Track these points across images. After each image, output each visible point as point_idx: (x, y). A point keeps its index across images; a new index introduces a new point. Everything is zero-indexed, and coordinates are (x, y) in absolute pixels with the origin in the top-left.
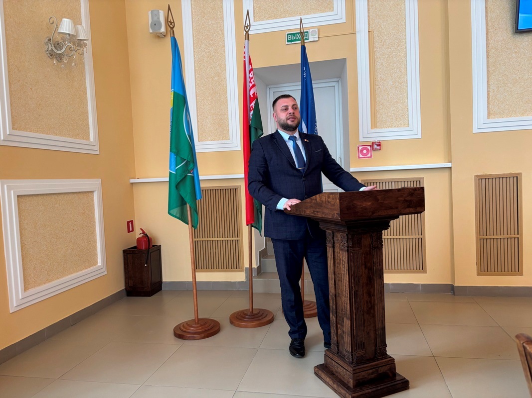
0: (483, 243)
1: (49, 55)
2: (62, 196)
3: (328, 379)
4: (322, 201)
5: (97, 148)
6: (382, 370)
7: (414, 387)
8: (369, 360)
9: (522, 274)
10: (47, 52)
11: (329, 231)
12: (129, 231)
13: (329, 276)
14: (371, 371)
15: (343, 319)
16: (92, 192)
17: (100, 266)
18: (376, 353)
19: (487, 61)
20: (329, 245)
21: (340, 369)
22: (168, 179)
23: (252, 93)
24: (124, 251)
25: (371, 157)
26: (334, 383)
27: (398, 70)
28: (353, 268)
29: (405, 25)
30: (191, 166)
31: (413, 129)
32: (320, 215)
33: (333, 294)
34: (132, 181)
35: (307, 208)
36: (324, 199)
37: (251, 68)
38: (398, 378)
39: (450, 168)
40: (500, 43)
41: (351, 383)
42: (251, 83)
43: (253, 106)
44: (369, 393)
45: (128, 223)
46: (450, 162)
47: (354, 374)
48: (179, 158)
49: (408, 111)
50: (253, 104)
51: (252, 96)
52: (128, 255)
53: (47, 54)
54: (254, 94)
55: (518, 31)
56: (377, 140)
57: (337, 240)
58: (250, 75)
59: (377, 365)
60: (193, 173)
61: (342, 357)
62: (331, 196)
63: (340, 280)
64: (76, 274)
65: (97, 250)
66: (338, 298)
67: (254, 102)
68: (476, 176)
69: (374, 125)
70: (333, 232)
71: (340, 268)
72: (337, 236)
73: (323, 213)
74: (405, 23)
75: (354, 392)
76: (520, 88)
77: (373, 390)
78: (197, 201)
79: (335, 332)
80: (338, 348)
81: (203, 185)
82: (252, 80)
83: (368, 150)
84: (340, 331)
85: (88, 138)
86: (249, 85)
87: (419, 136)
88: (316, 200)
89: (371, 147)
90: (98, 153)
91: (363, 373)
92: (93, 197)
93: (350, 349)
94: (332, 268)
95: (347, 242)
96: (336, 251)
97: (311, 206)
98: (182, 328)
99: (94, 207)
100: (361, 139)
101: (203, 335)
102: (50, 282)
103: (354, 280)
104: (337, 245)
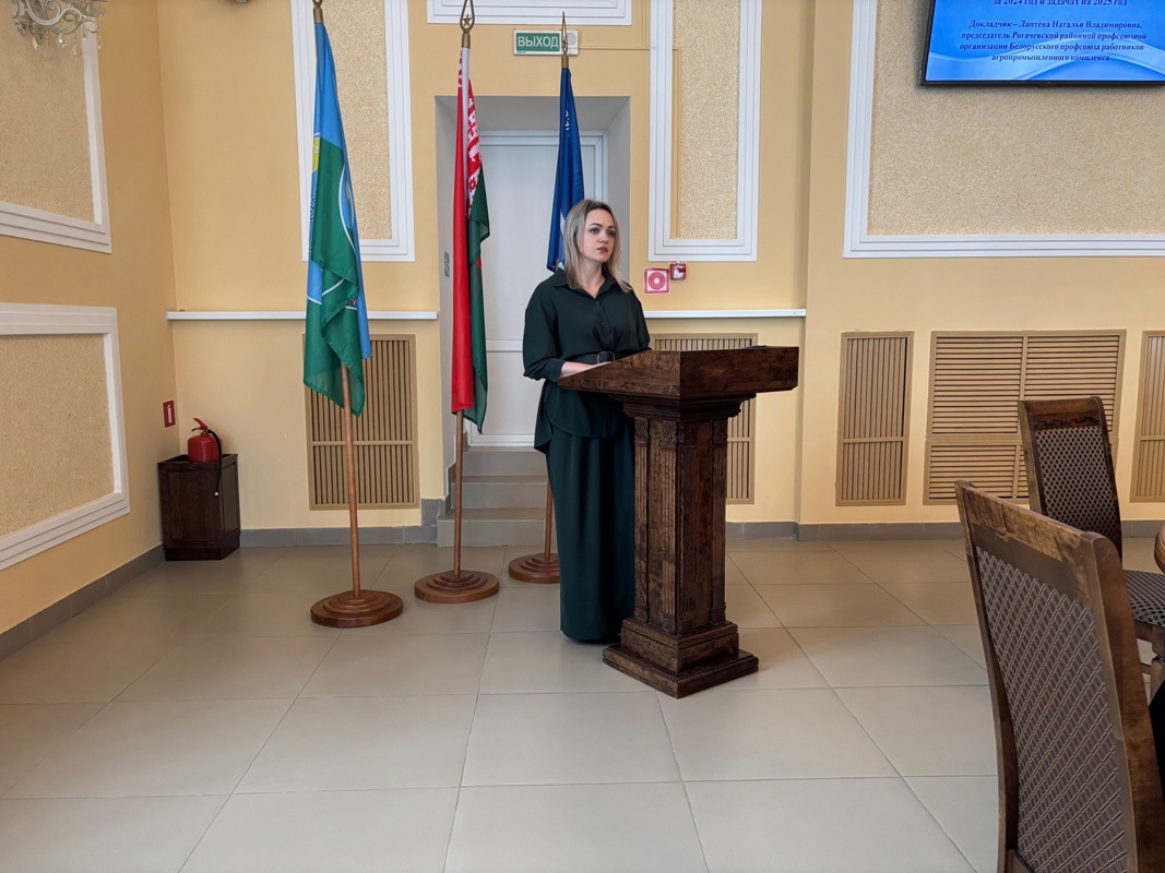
0: (848, 450)
1: (20, 27)
2: (49, 340)
3: (632, 665)
4: (645, 366)
5: (107, 239)
6: (719, 643)
7: (765, 669)
8: (701, 629)
9: (904, 503)
10: (17, 21)
11: (642, 419)
12: (167, 425)
13: (637, 494)
14: (703, 645)
15: (661, 563)
16: (101, 335)
17: (118, 495)
18: (710, 619)
19: (873, 131)
20: (638, 442)
21: (653, 647)
22: (303, 315)
23: (472, 153)
24: (161, 466)
25: (667, 291)
26: (643, 670)
27: (722, 131)
28: (683, 480)
29: (739, 46)
30: (353, 290)
31: (744, 245)
32: (638, 389)
33: (642, 524)
34: (172, 315)
35: (612, 379)
36: (648, 362)
37: (471, 104)
38: (741, 656)
39: (803, 318)
40: (894, 101)
41: (675, 665)
42: (472, 134)
43: (476, 180)
44: (702, 678)
45: (166, 405)
46: (804, 307)
47: (680, 649)
48: (328, 274)
49: (736, 209)
50: (475, 176)
51: (473, 160)
52: (171, 474)
53: (16, 24)
54: (477, 157)
55: (925, 84)
56: (679, 260)
57: (656, 434)
58: (471, 117)
59: (714, 634)
60: (356, 306)
61: (658, 627)
62: (664, 357)
63: (660, 500)
64: (77, 509)
65: (111, 461)
66: (651, 531)
67: (478, 172)
68: (844, 335)
69: (676, 232)
70: (648, 420)
71: (660, 480)
72: (655, 427)
73: (645, 386)
74: (739, 41)
75: (680, 677)
76: (921, 183)
77: (708, 673)
78: (364, 361)
79: (643, 585)
80: (648, 613)
81: (374, 331)
82: (473, 129)
83: (662, 278)
84: (652, 585)
85: (90, 216)
86: (468, 138)
87: (753, 257)
88: (632, 363)
89: (667, 271)
90: (108, 250)
91: (693, 648)
92: (103, 346)
93: (672, 612)
94: (644, 480)
95: (677, 435)
96: (653, 451)
97: (621, 374)
98: (327, 606)
99: (104, 368)
100: (652, 258)
101: (376, 618)
102: (34, 522)
103: (685, 498)
104: (655, 442)
